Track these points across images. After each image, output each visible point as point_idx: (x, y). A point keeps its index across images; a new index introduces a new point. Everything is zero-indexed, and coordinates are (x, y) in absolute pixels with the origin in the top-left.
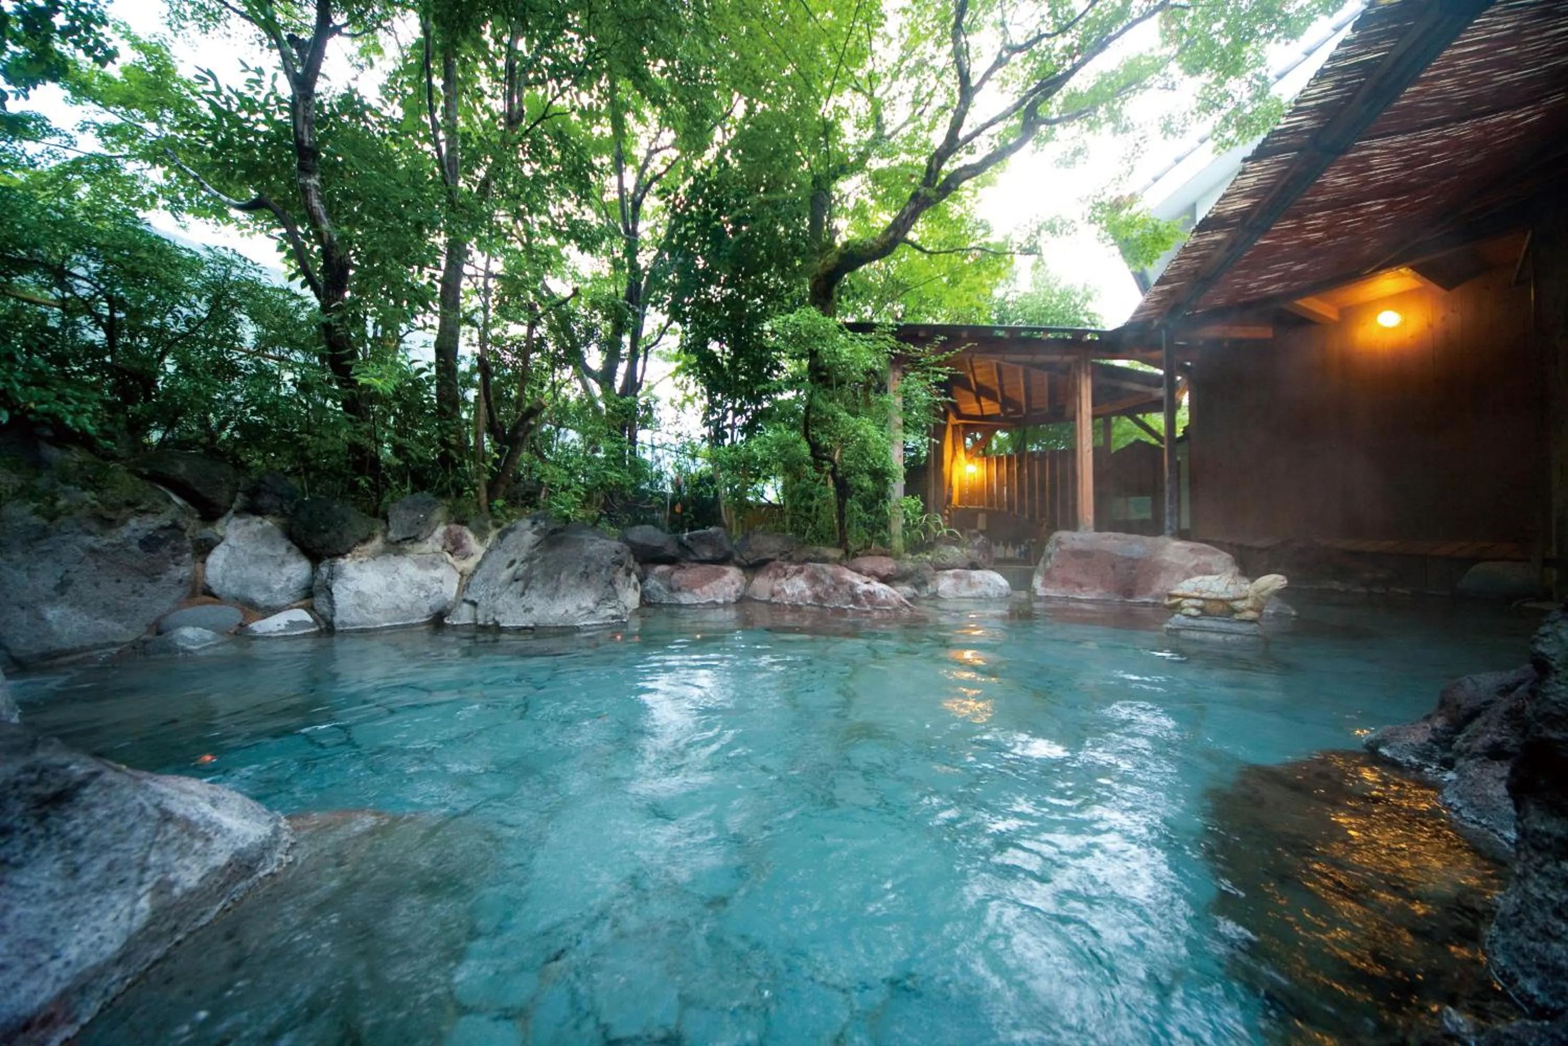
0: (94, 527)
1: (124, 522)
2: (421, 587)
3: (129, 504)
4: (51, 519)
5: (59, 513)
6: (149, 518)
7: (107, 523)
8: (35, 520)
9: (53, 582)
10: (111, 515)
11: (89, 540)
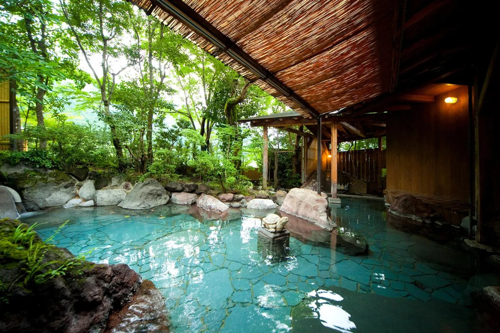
0: (55, 184)
1: (61, 183)
2: (116, 196)
3: (61, 180)
4: (46, 184)
5: (48, 182)
6: (66, 182)
7: (58, 184)
8: (43, 184)
9: (48, 194)
10: (58, 182)
11: (54, 187)
